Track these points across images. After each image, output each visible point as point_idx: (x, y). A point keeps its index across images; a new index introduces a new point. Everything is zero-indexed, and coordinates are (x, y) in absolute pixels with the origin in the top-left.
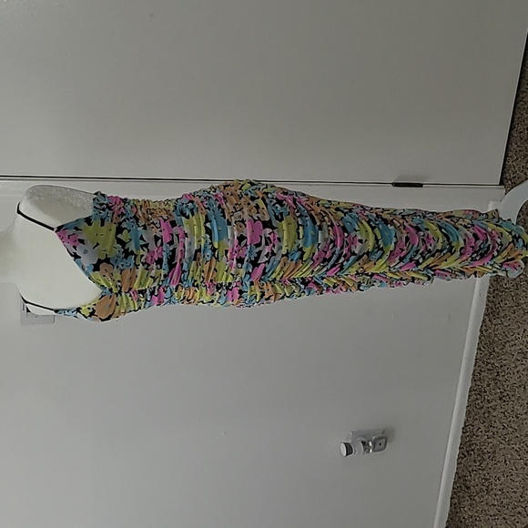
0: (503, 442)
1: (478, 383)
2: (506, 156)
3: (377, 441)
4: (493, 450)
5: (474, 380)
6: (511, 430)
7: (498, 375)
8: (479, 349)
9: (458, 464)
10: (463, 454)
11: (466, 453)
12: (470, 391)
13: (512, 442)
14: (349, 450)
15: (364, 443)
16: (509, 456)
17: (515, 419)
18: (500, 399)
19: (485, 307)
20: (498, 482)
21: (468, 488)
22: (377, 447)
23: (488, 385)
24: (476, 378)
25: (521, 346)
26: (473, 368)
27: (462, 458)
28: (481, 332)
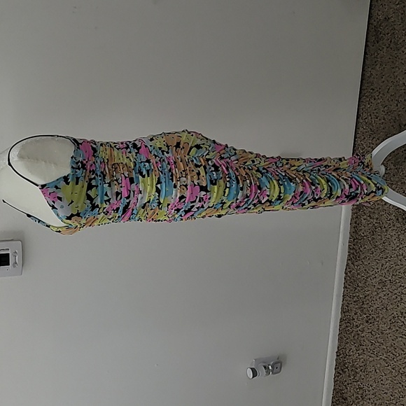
0: (372, 355)
1: (346, 314)
2: (355, 137)
3: (274, 366)
4: (364, 363)
5: (343, 312)
6: (378, 344)
7: (363, 304)
8: (345, 287)
9: (335, 382)
10: (338, 373)
11: (341, 372)
12: (341, 322)
13: (380, 354)
14: (255, 374)
15: (265, 367)
16: (379, 366)
17: (381, 335)
18: (367, 322)
19: (348, 254)
20: (371, 388)
21: (345, 399)
22: (275, 370)
23: (356, 314)
24: (345, 310)
25: (380, 278)
26: (341, 303)
27: (338, 377)
28: (346, 273)
